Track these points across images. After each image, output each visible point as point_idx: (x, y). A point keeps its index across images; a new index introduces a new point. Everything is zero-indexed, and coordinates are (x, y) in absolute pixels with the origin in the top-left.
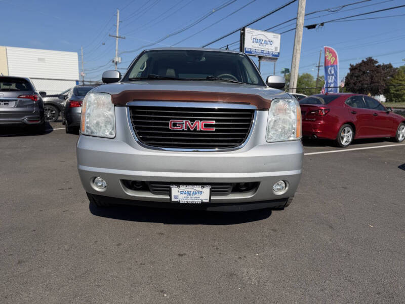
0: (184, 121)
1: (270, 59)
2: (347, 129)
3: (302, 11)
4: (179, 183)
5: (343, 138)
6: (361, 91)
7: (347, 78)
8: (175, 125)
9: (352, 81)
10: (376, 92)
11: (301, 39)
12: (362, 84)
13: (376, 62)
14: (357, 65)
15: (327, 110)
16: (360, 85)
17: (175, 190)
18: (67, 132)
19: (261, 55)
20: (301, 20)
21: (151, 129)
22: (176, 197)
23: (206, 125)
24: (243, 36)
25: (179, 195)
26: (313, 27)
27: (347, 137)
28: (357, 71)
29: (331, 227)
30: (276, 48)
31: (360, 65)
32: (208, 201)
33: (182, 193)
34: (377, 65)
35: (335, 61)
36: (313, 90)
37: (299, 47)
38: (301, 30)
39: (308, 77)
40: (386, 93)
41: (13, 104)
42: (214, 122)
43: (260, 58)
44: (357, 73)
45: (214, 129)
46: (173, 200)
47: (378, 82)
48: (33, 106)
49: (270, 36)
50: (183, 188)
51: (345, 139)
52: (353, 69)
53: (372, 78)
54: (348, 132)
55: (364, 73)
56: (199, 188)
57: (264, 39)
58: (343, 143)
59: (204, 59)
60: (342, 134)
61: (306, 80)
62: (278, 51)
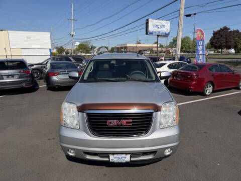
0: (115, 121)
1: (164, 36)
2: (209, 85)
3: (183, 6)
4: (113, 154)
5: (207, 91)
6: (220, 47)
7: (211, 39)
8: (110, 123)
9: (214, 41)
10: (229, 48)
11: (182, 23)
12: (221, 43)
13: (229, 29)
14: (217, 31)
15: (197, 76)
16: (219, 44)
17: (111, 157)
18: (48, 90)
19: (159, 34)
20: (182, 12)
21: (98, 125)
22: (112, 160)
23: (127, 123)
24: (147, 23)
25: (113, 159)
26: (189, 15)
27: (209, 90)
28: (217, 35)
29: (196, 166)
30: (167, 30)
31: (219, 32)
32: (129, 161)
33: (115, 158)
34: (229, 31)
35: (203, 37)
36: (191, 47)
37: (181, 28)
38: (182, 18)
39: (187, 38)
40: (235, 47)
41: (16, 77)
42: (131, 121)
43: (158, 36)
44: (217, 36)
45: (131, 124)
46: (111, 161)
47: (230, 42)
48: (28, 77)
49: (164, 22)
50: (115, 156)
51: (208, 91)
52: (215, 34)
53: (226, 39)
54: (210, 87)
55: (222, 36)
56: (124, 155)
57: (160, 24)
58: (207, 93)
59: (125, 63)
60: (207, 89)
61: (187, 40)
62: (169, 31)
